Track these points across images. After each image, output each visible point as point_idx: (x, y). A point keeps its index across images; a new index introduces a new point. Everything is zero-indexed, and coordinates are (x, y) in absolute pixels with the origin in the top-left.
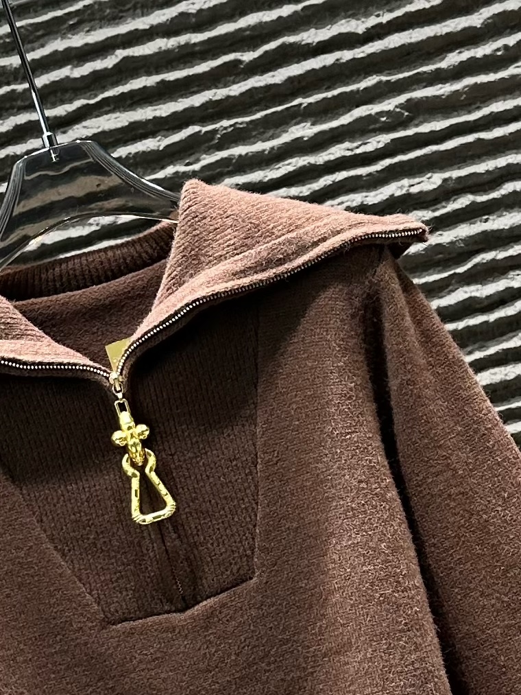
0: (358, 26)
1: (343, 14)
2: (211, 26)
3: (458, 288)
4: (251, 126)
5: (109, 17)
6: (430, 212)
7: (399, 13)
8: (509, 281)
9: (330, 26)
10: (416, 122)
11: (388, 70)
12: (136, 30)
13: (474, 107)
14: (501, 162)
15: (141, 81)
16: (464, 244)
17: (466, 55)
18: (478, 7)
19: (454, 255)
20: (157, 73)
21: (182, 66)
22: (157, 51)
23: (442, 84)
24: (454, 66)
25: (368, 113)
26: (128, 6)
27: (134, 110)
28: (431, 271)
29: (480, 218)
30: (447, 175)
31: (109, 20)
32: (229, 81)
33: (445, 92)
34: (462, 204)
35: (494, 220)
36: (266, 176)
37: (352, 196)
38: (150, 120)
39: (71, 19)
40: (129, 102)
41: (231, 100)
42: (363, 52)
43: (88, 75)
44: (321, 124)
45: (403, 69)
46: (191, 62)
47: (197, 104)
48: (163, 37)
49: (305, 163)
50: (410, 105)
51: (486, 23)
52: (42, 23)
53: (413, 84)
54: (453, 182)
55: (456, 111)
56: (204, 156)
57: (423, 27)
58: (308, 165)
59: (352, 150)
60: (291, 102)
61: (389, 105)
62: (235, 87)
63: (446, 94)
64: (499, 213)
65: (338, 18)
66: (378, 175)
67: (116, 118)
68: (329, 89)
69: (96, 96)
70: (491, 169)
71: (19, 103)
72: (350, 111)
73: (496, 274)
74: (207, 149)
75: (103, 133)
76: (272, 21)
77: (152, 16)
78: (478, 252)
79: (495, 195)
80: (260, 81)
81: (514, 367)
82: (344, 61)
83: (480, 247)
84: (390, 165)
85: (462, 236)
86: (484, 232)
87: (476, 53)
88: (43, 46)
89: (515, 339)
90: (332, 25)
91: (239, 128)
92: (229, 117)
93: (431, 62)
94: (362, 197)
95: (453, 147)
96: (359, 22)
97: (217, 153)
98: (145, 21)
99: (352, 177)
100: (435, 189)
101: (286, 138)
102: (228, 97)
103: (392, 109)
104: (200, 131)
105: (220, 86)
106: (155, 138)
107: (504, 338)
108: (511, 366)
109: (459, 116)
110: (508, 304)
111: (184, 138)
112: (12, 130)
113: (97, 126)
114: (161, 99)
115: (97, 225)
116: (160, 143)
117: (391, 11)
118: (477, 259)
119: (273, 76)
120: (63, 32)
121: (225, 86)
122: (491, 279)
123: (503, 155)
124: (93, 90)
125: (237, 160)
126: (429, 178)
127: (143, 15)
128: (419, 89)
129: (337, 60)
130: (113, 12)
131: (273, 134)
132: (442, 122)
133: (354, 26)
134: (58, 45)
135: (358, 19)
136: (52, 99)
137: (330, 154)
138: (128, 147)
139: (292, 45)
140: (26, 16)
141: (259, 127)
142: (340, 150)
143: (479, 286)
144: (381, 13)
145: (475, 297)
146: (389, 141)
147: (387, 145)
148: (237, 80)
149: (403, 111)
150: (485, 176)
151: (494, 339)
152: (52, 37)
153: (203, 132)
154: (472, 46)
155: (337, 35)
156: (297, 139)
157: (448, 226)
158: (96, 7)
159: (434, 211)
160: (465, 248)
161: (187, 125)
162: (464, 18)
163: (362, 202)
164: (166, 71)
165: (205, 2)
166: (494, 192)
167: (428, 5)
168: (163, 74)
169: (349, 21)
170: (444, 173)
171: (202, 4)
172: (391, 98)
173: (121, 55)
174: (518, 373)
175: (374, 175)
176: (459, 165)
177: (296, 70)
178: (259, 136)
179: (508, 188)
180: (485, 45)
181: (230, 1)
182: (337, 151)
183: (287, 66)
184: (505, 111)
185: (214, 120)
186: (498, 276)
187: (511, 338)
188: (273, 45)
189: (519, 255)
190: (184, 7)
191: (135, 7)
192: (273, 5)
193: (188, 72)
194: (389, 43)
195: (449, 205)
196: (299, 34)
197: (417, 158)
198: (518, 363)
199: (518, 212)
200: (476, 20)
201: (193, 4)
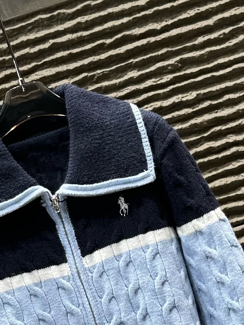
0: (157, 26)
1: (151, 21)
2: (91, 28)
3: (204, 143)
4: (110, 72)
5: (46, 25)
6: (191, 109)
7: (176, 20)
8: (227, 139)
10: (184, 69)
11: (172, 45)
12: (58, 31)
13: (211, 61)
14: (223, 86)
15: (61, 53)
16: (207, 123)
17: (206, 38)
18: (211, 16)
19: (203, 128)
20: (68, 50)
21: (79, 46)
22: (68, 40)
23: (196, 51)
24: (201, 43)
25: (163, 65)
26: (54, 20)
27: (58, 66)
28: (192, 136)
29: (214, 111)
30: (198, 92)
31: (46, 27)
32: (100, 53)
34: (206, 105)
35: (220, 112)
36: (118, 95)
37: (156, 103)
38: (65, 71)
39: (29, 26)
40: (56, 63)
41: (101, 61)
42: (160, 38)
43: (37, 52)
44: (142, 71)
45: (178, 45)
46: (83, 45)
47: (86, 63)
48: (70, 33)
49: (135, 88)
50: (181, 61)
51: (215, 23)
52: (16, 29)
53: (183, 52)
54: (202, 95)
55: (202, 63)
56: (90, 86)
57: (186, 26)
58: (136, 89)
59: (156, 82)
60: (128, 61)
61: (172, 61)
62: (103, 55)
63: (198, 56)
64: (222, 109)
65: (149, 23)
66: (168, 93)
67: (50, 71)
68: (145, 55)
69: (41, 61)
70: (218, 89)
71: (7, 65)
72: (155, 64)
73: (222, 136)
74: (91, 83)
75: (44, 77)
76: (119, 25)
77: (65, 24)
78: (213, 126)
79: (220, 100)
80: (114, 52)
81: (230, 178)
82: (152, 42)
83: (215, 124)
84: (173, 89)
85: (206, 120)
86: (216, 118)
87: (211, 37)
88: (17, 39)
89: (231, 165)
90: (146, 26)
91: (105, 74)
92: (100, 69)
93: (191, 41)
94: (161, 103)
95: (201, 79)
96: (158, 24)
97: (95, 85)
98: (62, 27)
99: (156, 94)
100: (193, 99)
101: (126, 77)
102: (100, 60)
103: (173, 63)
104: (88, 76)
105: (96, 55)
106: (68, 79)
107: (226, 165)
108: (229, 178)
109: (203, 65)
110: (227, 150)
111: (80, 79)
112: (4, 77)
113: (42, 74)
114: (70, 61)
116: (70, 81)
117: (172, 19)
118: (213, 130)
119: (120, 50)
120: (25, 33)
121: (99, 55)
122: (220, 139)
123: (224, 82)
124: (40, 58)
125: (105, 88)
126: (190, 94)
127: (61, 24)
128: (186, 54)
129: (148, 42)
130: (48, 23)
131: (120, 76)
132: (196, 68)
133: (156, 26)
134: (24, 38)
135: (157, 23)
136: (22, 62)
137: (146, 84)
138: (56, 83)
139: (128, 35)
140: (9, 26)
141: (114, 73)
142: (151, 82)
143: (214, 142)
144: (168, 20)
145: (212, 147)
146: (172, 78)
147: (171, 79)
148: (104, 52)
149: (178, 64)
150: (216, 92)
151: (221, 165)
152: (21, 35)
153: (89, 76)
154: (209, 34)
155: (148, 31)
156: (131, 78)
157: (200, 115)
158: (40, 20)
159: (193, 109)
160: (208, 125)
161: (82, 73)
162: (205, 21)
163: (161, 105)
164: (72, 49)
165: (89, 17)
166: (220, 99)
167: (189, 16)
168: (71, 50)
169: (153, 24)
170: (197, 91)
171: (88, 18)
172: (173, 58)
173: (52, 42)
174: (232, 180)
175: (166, 93)
176: (204, 88)
177: (130, 46)
178: (114, 77)
179: (226, 97)
180: (215, 33)
181: (100, 16)
182: (149, 83)
183: (126, 45)
184: (225, 63)
185: (94, 70)
186: (223, 137)
187: (229, 165)
188: (119, 36)
189: (232, 127)
190: (79, 19)
191: (57, 20)
192: (119, 18)
193: (82, 49)
194: (172, 34)
195: (200, 106)
196: (131, 30)
197: (185, 85)
198: (232, 176)
199: (232, 108)
200: (210, 22)
201: (83, 18)
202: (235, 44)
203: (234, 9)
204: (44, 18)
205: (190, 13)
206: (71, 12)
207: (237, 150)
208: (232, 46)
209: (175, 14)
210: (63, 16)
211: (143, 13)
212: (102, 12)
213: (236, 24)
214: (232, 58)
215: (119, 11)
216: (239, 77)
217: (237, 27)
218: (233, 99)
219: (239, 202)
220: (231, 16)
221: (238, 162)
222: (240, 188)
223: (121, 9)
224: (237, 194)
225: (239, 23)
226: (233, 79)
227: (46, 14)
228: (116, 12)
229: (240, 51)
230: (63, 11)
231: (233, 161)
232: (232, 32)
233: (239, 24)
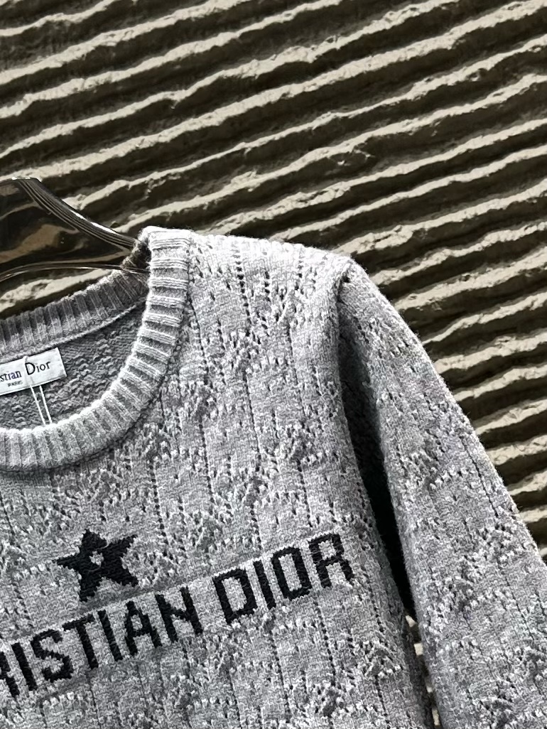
0: (307, 54)
1: (289, 41)
2: (134, 62)
3: (437, 360)
4: (186, 178)
5: (16, 54)
6: (400, 271)
7: (355, 36)
8: (496, 349)
9: (275, 55)
10: (381, 165)
11: (346, 104)
12: (47, 69)
13: (448, 144)
14: (482, 208)
15: (56, 129)
16: (441, 307)
17: (436, 83)
18: (448, 26)
19: (430, 321)
20: (75, 119)
21: (102, 110)
22: (72, 93)
23: (409, 118)
24: (422, 97)
25: (322, 156)
26: (37, 42)
27: (49, 164)
29: (459, 276)
30: (418, 226)
31: (15, 59)
32: (159, 125)
33: (412, 128)
34: (438, 259)
35: (476, 277)
38: (67, 175)
41: (161, 147)
42: (314, 85)
44: (269, 172)
45: (362, 104)
46: (113, 105)
47: (122, 154)
48: (79, 75)
49: (251, 219)
50: (372, 145)
51: (458, 44)
53: (376, 121)
54: (426, 234)
55: (426, 150)
56: (133, 215)
57: (384, 52)
58: (255, 221)
59: (305, 201)
60: (233, 147)
61: (347, 146)
62: (166, 132)
63: (414, 130)
64: (481, 269)
65: (284, 46)
66: (337, 230)
67: (27, 175)
68: (276, 130)
69: (4, 149)
70: (469, 217)
72: (302, 155)
73: (481, 341)
74: (136, 207)
76: (206, 52)
77: (66, 52)
78: (458, 316)
79: (476, 247)
80: (195, 123)
81: (505, 450)
82: (292, 96)
83: (461, 309)
84: (351, 217)
85: (438, 298)
86: (464, 293)
87: (447, 80)
89: (506, 417)
90: (277, 54)
91: (172, 181)
92: (161, 169)
93: (395, 93)
95: (424, 193)
96: (309, 50)
97: (148, 211)
98: (57, 58)
99: (307, 233)
100: (404, 244)
101: (228, 190)
102: (158, 144)
103: (351, 151)
104: (127, 186)
105: (148, 131)
106: (75, 196)
107: (493, 416)
108: (502, 449)
109: (430, 155)
110: (495, 377)
111: (108, 195)
114: (80, 150)
115: (11, 301)
116: (80, 202)
117: (346, 34)
118: (458, 325)
119: (210, 117)
121: (155, 131)
122: (475, 347)
123: (484, 200)
125: (171, 219)
126: (397, 231)
127: (55, 51)
128: (383, 126)
129: (284, 95)
130: (20, 50)
131: (213, 186)
132: (410, 164)
133: (304, 54)
135: (308, 46)
137: (279, 207)
139: (230, 79)
141: (196, 179)
142: (292, 201)
143: (461, 357)
144: (334, 37)
146: (348, 189)
147: (346, 194)
148: (168, 124)
149: (364, 153)
150: (463, 226)
151: (481, 417)
153: (130, 187)
154: (444, 73)
155: (282, 66)
156: (240, 191)
157: (422, 287)
159: (405, 270)
160: (444, 311)
161: (111, 179)
162: (432, 40)
164: (84, 116)
165: (126, 33)
166: (474, 244)
167: (388, 26)
168: (81, 120)
169: (298, 48)
170: (415, 224)
171: (123, 35)
172: (350, 138)
173: (30, 99)
174: (509, 456)
175: (332, 229)
176: (433, 215)
177: (236, 109)
178: (196, 189)
179: (491, 238)
180: (457, 70)
181: (156, 31)
182: (288, 204)
183: (226, 105)
184: (485, 147)
185: (143, 172)
186: (483, 344)
187: (501, 416)
188: (207, 81)
189: (507, 317)
190: (102, 39)
191: (45, 43)
192: (207, 33)
193: (110, 116)
194: (344, 73)
195: (423, 262)
196: (238, 66)
197: (382, 208)
198: (509, 445)
199: (505, 267)
200: (446, 41)
201: (113, 35)
202: (510, 99)
203: (506, 7)
204: (9, 38)
205: (391, 18)
206: (80, 21)
207: (520, 377)
208: (504, 103)
209: (352, 22)
210: (59, 31)
211: (268, 21)
212: (162, 19)
213: (514, 46)
214: (503, 135)
215: (205, 16)
216: (522, 186)
217: (515, 54)
218: (510, 244)
219: (529, 511)
220: (498, 24)
221: (523, 407)
222: (530, 477)
223: (212, 10)
224: (522, 493)
225: (521, 43)
226: (507, 191)
227: (15, 26)
228: (196, 18)
229: (524, 116)
230: (58, 16)
231: (512, 404)
232: (504, 68)
233: (521, 46)
